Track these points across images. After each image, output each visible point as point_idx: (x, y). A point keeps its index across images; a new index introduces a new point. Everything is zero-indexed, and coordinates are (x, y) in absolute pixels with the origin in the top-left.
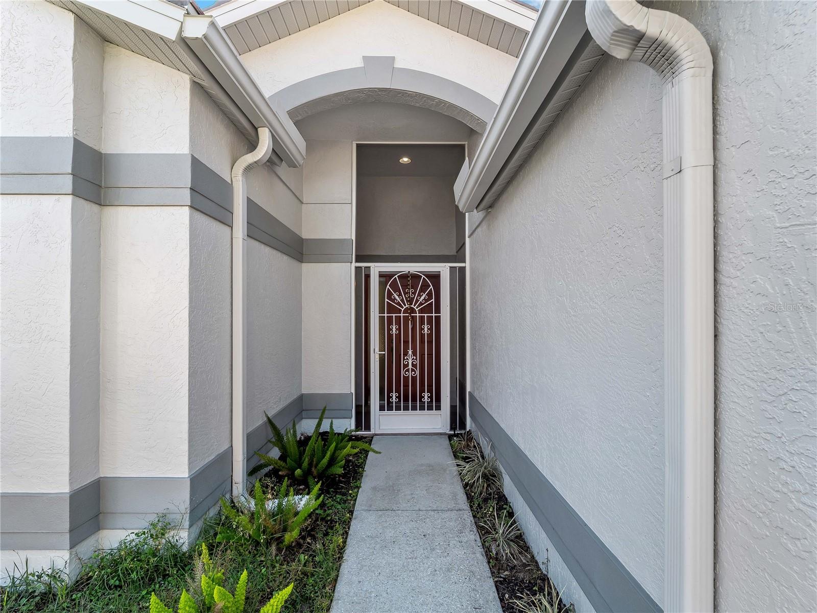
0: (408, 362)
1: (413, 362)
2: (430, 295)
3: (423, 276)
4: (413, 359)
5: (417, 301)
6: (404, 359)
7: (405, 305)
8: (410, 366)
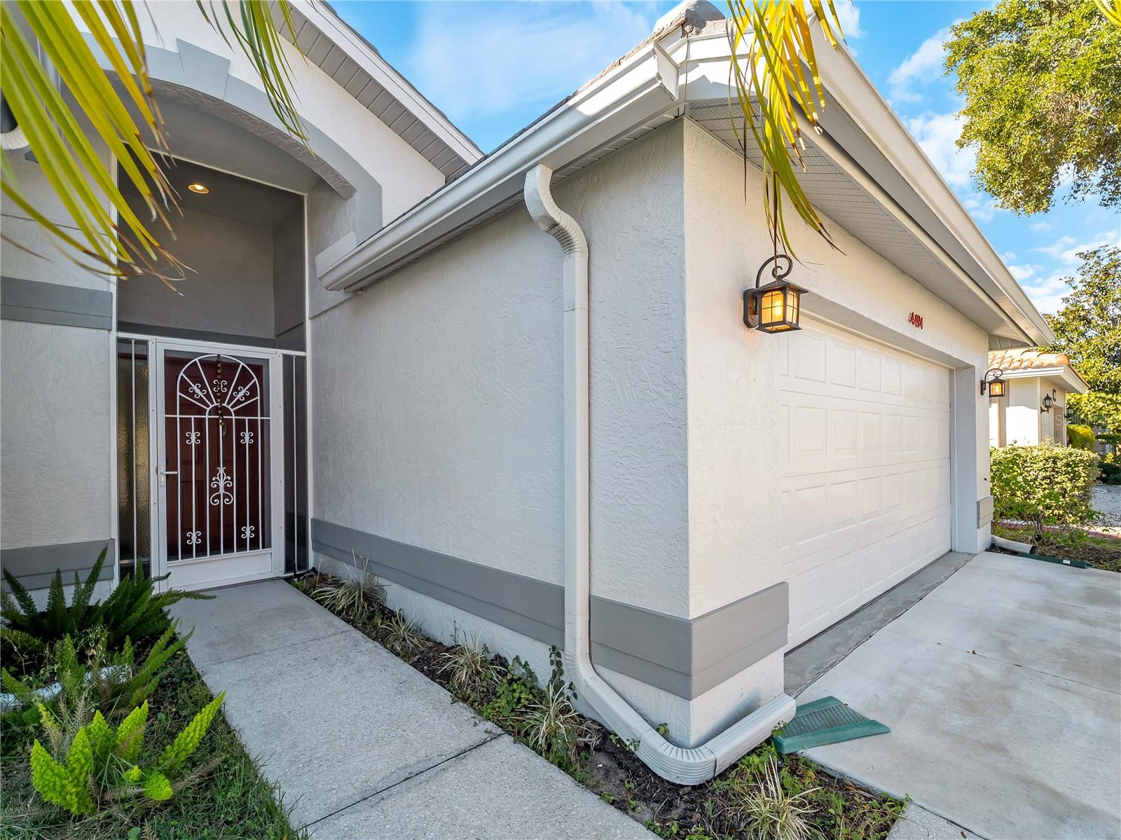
0: (218, 485)
1: (226, 485)
2: (253, 391)
3: (242, 364)
4: (227, 480)
5: (232, 398)
6: (211, 481)
7: (213, 403)
8: (222, 491)
